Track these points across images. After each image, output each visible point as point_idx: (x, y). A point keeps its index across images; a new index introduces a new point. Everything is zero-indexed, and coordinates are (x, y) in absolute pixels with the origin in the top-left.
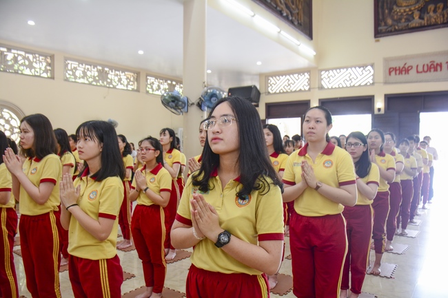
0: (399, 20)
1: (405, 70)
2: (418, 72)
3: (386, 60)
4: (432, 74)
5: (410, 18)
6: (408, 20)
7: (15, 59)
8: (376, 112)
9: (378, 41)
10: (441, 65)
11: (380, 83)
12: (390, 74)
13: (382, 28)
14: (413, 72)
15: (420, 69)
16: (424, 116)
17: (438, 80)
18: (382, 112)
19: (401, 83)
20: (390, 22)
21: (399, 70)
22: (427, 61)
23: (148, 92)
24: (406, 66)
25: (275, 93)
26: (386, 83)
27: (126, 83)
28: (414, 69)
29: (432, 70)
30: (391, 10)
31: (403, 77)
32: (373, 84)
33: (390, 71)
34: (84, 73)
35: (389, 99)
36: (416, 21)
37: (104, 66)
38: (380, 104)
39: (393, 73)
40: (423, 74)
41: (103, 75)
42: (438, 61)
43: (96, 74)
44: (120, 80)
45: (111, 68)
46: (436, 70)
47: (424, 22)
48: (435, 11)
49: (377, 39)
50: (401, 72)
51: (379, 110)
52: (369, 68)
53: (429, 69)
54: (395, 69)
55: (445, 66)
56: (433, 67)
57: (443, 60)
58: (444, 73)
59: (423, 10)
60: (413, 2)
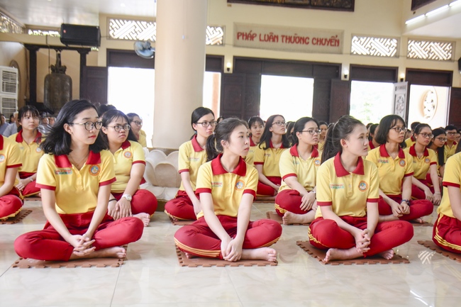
1: (250, 37)
2: (260, 40)
3: (236, 25)
4: (270, 44)
8: (226, 71)
9: (230, 6)
10: (277, 37)
11: (230, 45)
12: (238, 38)
14: (256, 39)
15: (262, 38)
17: (275, 49)
18: (231, 71)
19: (247, 47)
21: (245, 36)
22: (268, 33)
24: (252, 33)
25: (118, 39)
26: (235, 46)
28: (258, 37)
29: (271, 40)
31: (249, 42)
32: (222, 45)
33: (239, 35)
35: (237, 60)
38: (229, 64)
39: (241, 38)
40: (265, 43)
42: (276, 33)
46: (274, 41)
49: (229, 4)
50: (247, 38)
51: (228, 69)
52: (219, 29)
53: (269, 39)
54: (243, 35)
55: (280, 39)
56: (272, 38)
57: (279, 33)
58: (279, 44)
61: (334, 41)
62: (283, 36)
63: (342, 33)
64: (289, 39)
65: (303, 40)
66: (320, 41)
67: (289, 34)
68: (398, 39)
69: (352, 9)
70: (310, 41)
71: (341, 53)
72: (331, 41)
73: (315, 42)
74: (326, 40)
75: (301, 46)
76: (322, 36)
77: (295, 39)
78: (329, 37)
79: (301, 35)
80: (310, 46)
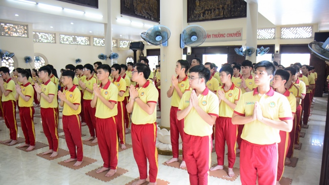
0: (196, 17)
6: (199, 17)
7: (42, 37)
8: (188, 54)
10: (210, 36)
13: (190, 19)
16: (204, 56)
17: (209, 42)
18: (190, 54)
20: (193, 17)
23: (94, 45)
27: (84, 42)
29: (208, 37)
30: (193, 11)
34: (67, 39)
35: (193, 49)
36: (202, 17)
37: (75, 36)
38: (189, 51)
41: (75, 39)
42: (209, 34)
43: (72, 39)
44: (82, 41)
45: (78, 36)
47: (204, 18)
48: (208, 14)
49: (188, 23)
55: (211, 36)
57: (211, 34)
58: (211, 39)
59: (204, 13)
60: (200, 9)
61: (238, 34)
62: (213, 35)
63: (242, 29)
64: (215, 36)
65: (222, 35)
66: (230, 35)
67: (216, 33)
68: (275, 29)
69: (245, 16)
70: (226, 35)
71: (241, 40)
72: (236, 34)
73: (228, 35)
74: (234, 34)
75: (222, 38)
76: (232, 32)
77: (218, 35)
78: (235, 32)
79: (221, 33)
80: (226, 38)
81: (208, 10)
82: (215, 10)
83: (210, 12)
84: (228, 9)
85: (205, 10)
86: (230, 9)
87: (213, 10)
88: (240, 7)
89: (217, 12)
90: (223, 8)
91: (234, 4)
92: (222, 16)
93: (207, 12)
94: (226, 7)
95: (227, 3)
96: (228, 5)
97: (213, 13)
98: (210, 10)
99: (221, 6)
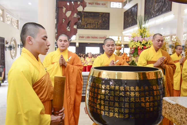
0: (82, 26)
1: (83, 37)
3: (79, 35)
4: (88, 39)
5: (84, 26)
8: (77, 46)
13: (78, 27)
14: (84, 38)
16: (87, 48)
17: (89, 40)
20: (80, 26)
22: (87, 36)
26: (79, 40)
31: (82, 39)
32: (76, 40)
33: (80, 37)
35: (80, 43)
36: (85, 27)
38: (77, 45)
40: (86, 39)
42: (89, 36)
48: (89, 26)
50: (82, 38)
53: (88, 38)
54: (81, 37)
55: (90, 38)
56: (88, 37)
58: (90, 39)
59: (87, 25)
60: (85, 22)
62: (91, 37)
63: (107, 35)
64: (93, 38)
65: (96, 38)
66: (101, 38)
67: (93, 36)
68: (121, 36)
69: (109, 29)
72: (104, 38)
75: (96, 39)
77: (94, 37)
78: (103, 37)
79: (96, 36)
80: (98, 39)
81: (89, 24)
82: (93, 24)
83: (90, 25)
84: (100, 25)
85: (88, 24)
86: (101, 25)
87: (92, 24)
88: (106, 25)
89: (94, 25)
90: (97, 24)
91: (103, 22)
92: (97, 28)
93: (88, 25)
94: (99, 23)
95: (100, 22)
96: (100, 23)
97: (92, 26)
98: (91, 24)
99: (96, 23)
